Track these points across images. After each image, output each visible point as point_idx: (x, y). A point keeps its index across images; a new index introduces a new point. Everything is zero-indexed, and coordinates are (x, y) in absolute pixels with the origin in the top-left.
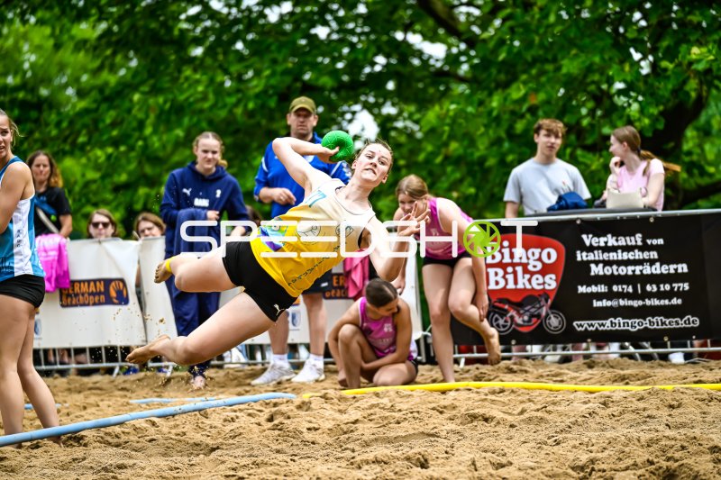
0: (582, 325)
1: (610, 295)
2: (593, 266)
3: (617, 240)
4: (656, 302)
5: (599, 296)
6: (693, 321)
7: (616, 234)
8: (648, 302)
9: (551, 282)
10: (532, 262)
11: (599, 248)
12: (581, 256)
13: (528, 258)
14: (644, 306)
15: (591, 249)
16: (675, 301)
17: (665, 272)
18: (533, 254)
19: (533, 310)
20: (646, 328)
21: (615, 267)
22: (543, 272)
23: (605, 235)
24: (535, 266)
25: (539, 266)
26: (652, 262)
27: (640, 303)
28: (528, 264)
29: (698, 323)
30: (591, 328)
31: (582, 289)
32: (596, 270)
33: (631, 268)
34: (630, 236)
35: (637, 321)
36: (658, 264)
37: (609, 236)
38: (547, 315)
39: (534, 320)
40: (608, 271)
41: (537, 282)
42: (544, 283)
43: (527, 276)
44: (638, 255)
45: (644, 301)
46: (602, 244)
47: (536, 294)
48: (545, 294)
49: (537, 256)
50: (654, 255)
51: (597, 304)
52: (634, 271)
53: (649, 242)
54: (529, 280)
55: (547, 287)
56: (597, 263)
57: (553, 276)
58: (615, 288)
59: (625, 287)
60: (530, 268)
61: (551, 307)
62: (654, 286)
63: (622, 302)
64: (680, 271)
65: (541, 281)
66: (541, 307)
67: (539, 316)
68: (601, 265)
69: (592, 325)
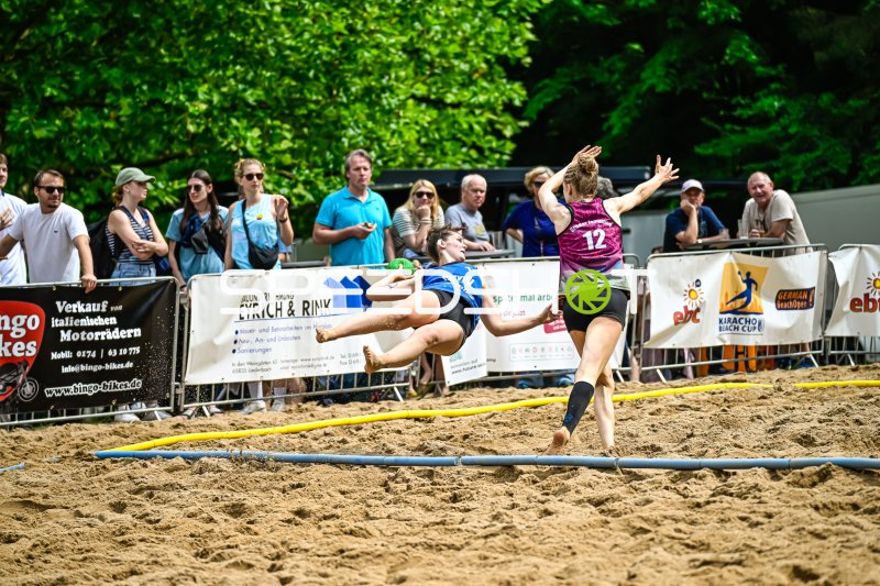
0: (52, 392)
1: (74, 361)
2: (62, 332)
3: (85, 307)
4: (114, 366)
5: (66, 362)
6: (137, 384)
7: (84, 301)
8: (107, 367)
9: (32, 349)
10: (15, 329)
11: (71, 314)
12: (55, 323)
13: (11, 325)
14: (103, 370)
15: (63, 315)
16: (129, 365)
17: (124, 337)
18: (18, 321)
19: (8, 379)
20: (100, 392)
21: (83, 333)
22: (25, 340)
23: (75, 302)
24: (18, 333)
25: (23, 332)
26: (112, 328)
27: (100, 367)
28: (11, 331)
29: (140, 385)
30: (59, 395)
31: (54, 356)
32: (65, 336)
33: (97, 334)
34: (96, 302)
35: (93, 385)
36: (117, 329)
37: (79, 303)
38: (23, 382)
39: (8, 388)
40: (76, 337)
41: (17, 350)
42: (26, 350)
43: (8, 344)
44: (99, 321)
45: (104, 365)
46: (74, 311)
47: (16, 362)
48: (25, 360)
49: (22, 323)
50: (113, 320)
51: (65, 370)
52: (100, 337)
53: (112, 308)
54: (10, 349)
55: (28, 354)
56: (66, 329)
57: (34, 343)
58: (79, 354)
59: (89, 352)
60: (13, 335)
61: (28, 375)
62: (115, 351)
63: (83, 368)
64: (135, 335)
65: (23, 348)
66: (18, 375)
67: (14, 384)
68: (69, 332)
69: (59, 391)
